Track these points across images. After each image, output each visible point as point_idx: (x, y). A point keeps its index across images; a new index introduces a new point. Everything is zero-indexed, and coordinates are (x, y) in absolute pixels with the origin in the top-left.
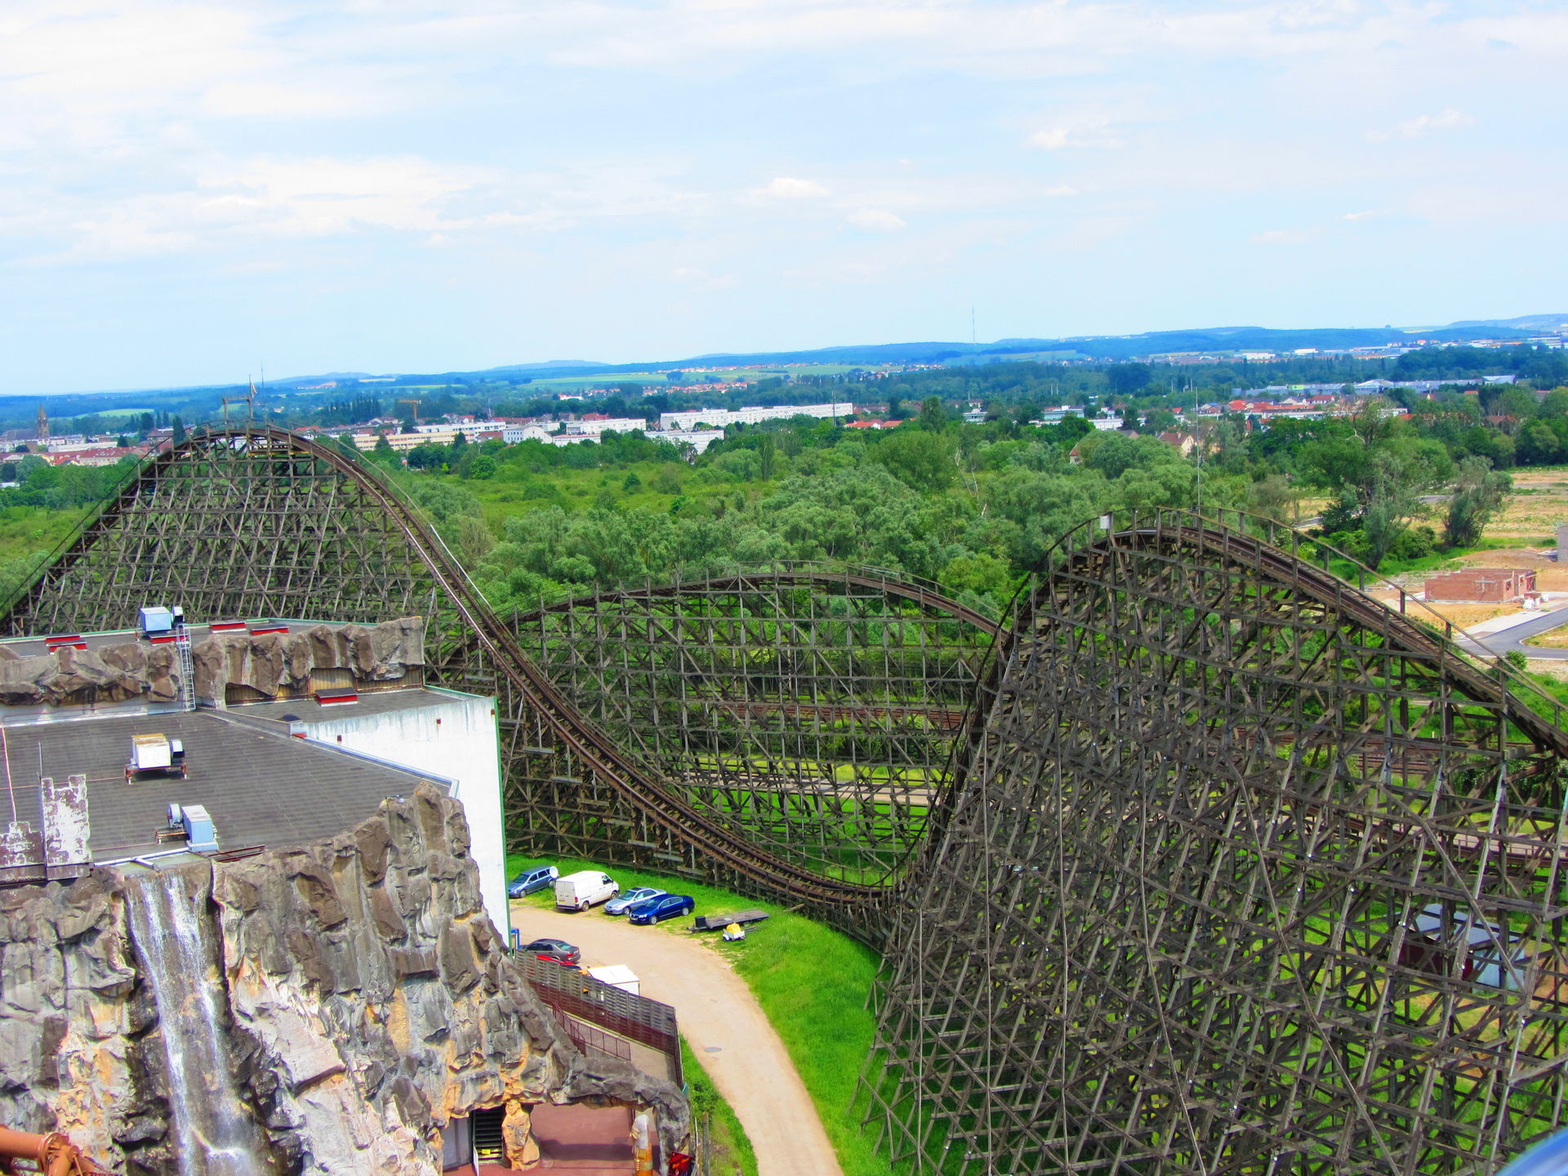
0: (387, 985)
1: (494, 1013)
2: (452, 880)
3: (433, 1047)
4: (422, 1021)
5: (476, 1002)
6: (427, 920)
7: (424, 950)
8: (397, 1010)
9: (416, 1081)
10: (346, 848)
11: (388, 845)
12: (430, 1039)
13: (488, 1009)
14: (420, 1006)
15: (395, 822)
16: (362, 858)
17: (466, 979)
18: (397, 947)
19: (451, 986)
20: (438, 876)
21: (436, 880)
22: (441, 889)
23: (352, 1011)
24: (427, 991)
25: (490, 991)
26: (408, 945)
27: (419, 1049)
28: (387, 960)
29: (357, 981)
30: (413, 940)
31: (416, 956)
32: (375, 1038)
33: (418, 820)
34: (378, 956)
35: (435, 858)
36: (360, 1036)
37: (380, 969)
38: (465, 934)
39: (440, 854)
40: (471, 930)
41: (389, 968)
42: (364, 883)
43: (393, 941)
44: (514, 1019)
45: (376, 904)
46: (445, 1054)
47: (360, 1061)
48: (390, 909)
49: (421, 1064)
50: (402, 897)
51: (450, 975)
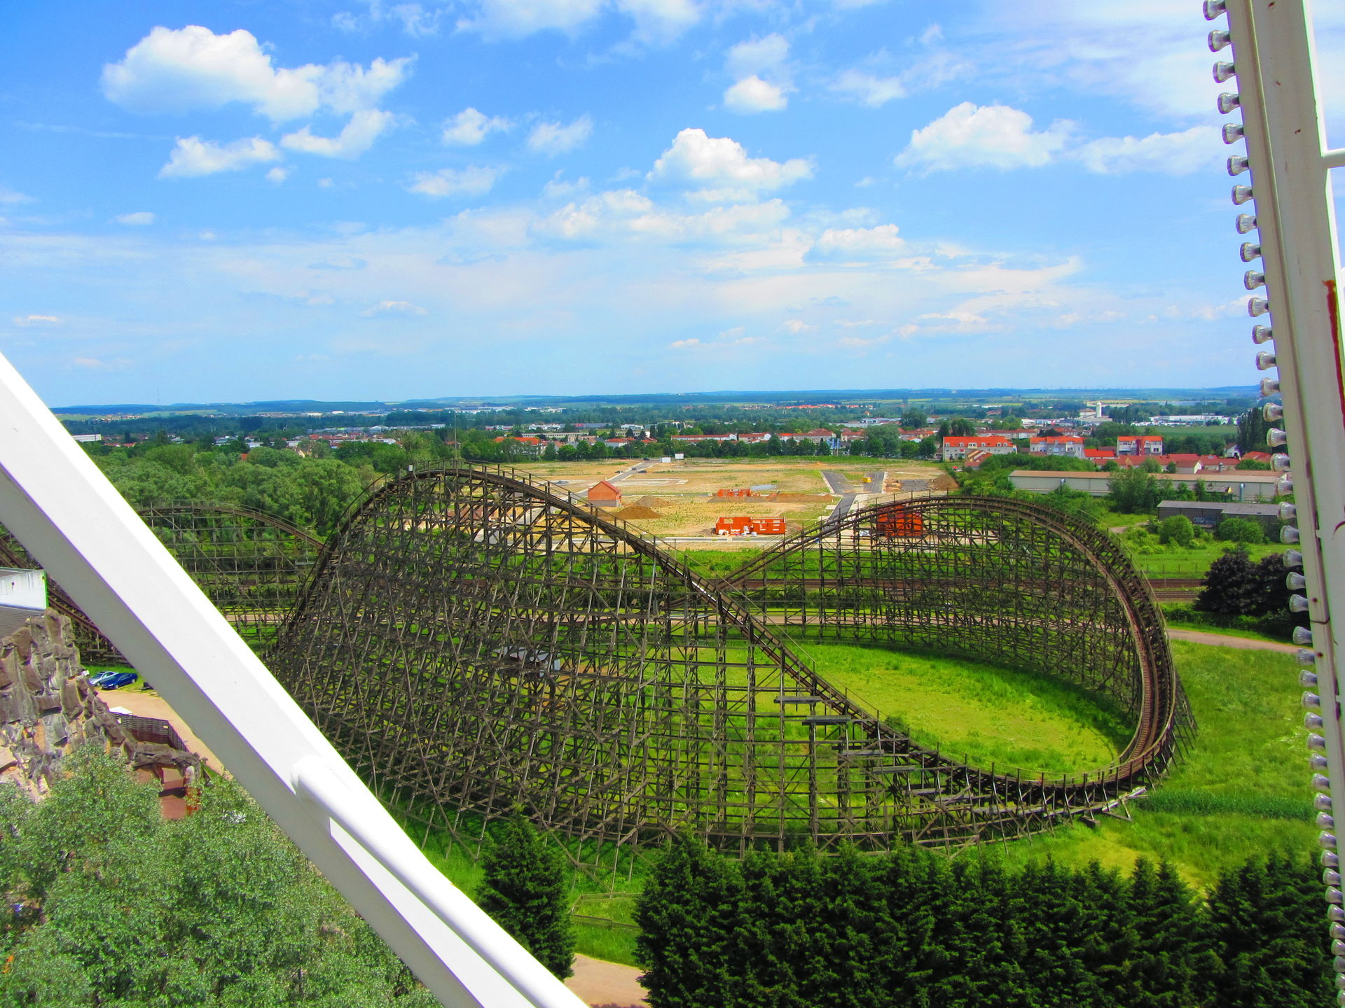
0: (34, 717)
1: (91, 727)
2: (66, 659)
3: (60, 748)
4: (53, 734)
5: (80, 722)
6: (55, 680)
7: (53, 697)
8: (39, 730)
9: (51, 767)
10: (9, 645)
11: (32, 642)
12: (57, 744)
13: (87, 726)
14: (52, 727)
15: (35, 630)
16: (18, 650)
17: (76, 711)
18: (39, 696)
19: (68, 715)
20: (59, 656)
21: (58, 659)
22: (60, 664)
23: (16, 731)
24: (56, 718)
25: (88, 717)
26: (44, 694)
27: (52, 749)
28: (34, 703)
29: (18, 716)
30: (47, 692)
31: (49, 700)
32: (28, 746)
33: (47, 628)
34: (28, 701)
35: (57, 647)
36: (22, 745)
37: (29, 709)
38: (74, 687)
39: (59, 645)
40: (76, 684)
41: (35, 708)
42: (20, 663)
43: (37, 693)
44: (102, 729)
45: (27, 673)
46: (65, 750)
47: (25, 758)
48: (34, 676)
49: (54, 757)
50: (40, 669)
51: (67, 708)
